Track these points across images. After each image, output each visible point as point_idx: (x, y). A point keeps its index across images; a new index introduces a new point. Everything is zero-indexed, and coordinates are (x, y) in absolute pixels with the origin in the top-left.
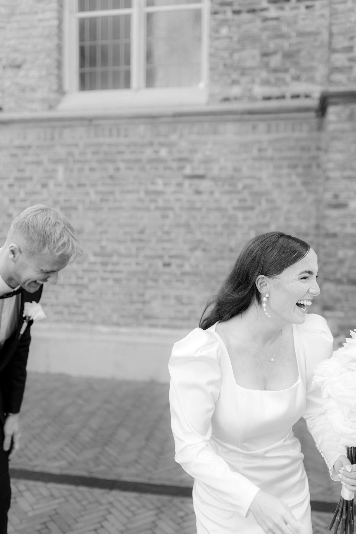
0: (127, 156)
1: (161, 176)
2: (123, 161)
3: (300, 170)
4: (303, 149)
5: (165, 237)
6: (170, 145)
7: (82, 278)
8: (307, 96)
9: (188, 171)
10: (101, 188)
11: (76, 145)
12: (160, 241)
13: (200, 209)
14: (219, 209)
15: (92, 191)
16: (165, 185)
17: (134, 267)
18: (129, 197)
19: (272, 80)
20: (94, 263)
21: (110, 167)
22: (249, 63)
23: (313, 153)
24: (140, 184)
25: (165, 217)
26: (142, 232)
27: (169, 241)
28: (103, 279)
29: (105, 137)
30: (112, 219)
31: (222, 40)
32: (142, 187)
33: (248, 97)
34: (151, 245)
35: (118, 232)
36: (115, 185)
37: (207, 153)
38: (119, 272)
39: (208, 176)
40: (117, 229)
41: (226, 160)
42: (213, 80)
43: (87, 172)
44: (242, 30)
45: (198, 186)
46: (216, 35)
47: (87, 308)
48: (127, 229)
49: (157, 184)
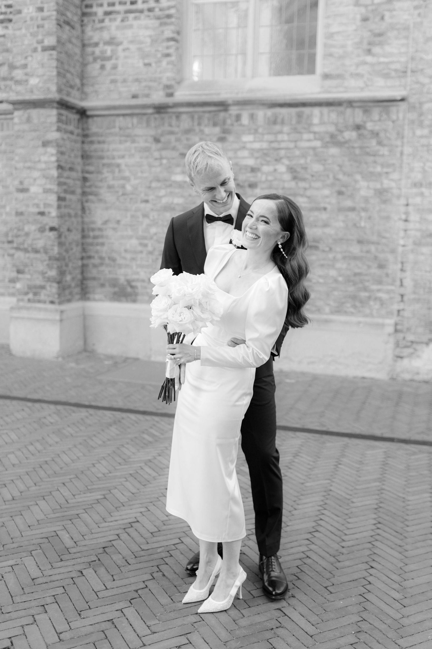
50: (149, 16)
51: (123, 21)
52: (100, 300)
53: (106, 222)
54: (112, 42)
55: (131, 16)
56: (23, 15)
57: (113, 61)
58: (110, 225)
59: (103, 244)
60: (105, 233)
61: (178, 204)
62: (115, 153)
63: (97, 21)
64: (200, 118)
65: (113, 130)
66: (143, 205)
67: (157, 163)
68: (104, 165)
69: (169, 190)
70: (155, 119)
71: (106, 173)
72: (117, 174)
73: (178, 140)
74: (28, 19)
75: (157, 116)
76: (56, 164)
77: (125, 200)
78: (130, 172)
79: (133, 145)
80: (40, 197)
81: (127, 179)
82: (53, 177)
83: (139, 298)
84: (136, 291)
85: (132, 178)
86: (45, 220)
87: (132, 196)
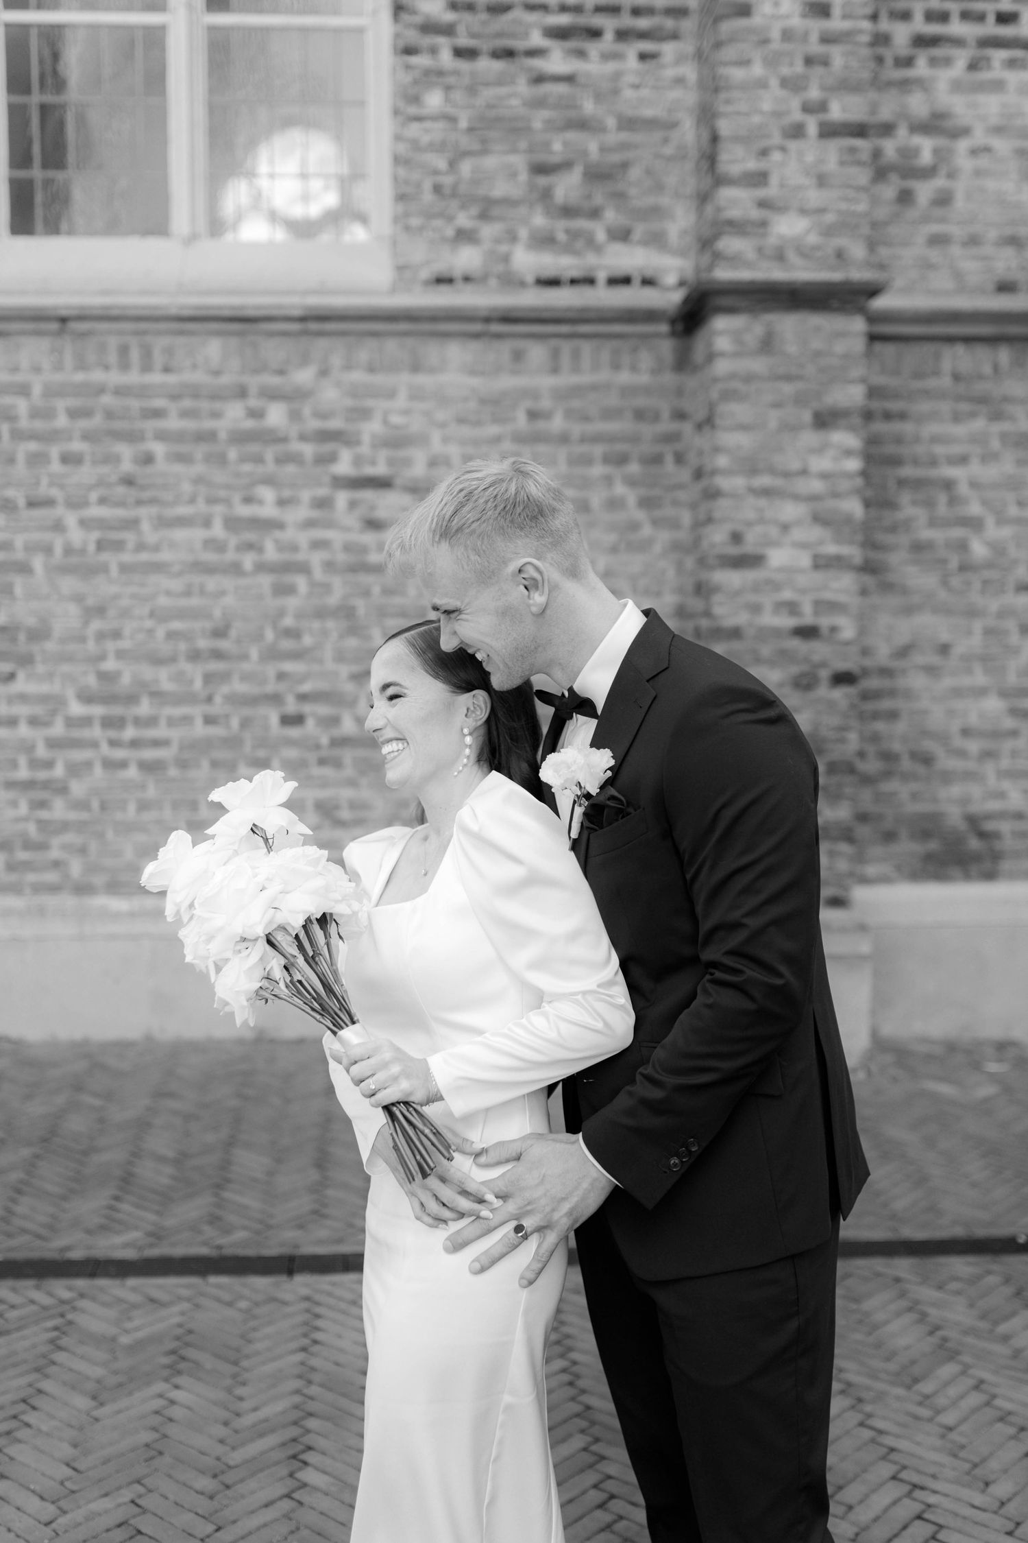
0: (173, 423)
1: (269, 481)
2: (161, 436)
3: (634, 468)
4: (640, 415)
5: (287, 644)
6: (294, 397)
7: (49, 764)
8: (648, 282)
9: (344, 466)
10: (97, 511)
11: (23, 390)
12: (272, 655)
13: (378, 569)
15: (71, 520)
16: (282, 503)
17: (199, 730)
18: (180, 534)
19: (561, 237)
20: (86, 721)
21: (125, 451)
22: (500, 189)
23: (666, 425)
24: (211, 501)
25: (283, 590)
26: (218, 633)
27: (297, 655)
28: (109, 764)
29: (107, 368)
30: (134, 596)
31: (428, 124)
32: (219, 509)
33: (499, 277)
34: (246, 666)
35: (150, 632)
36: (139, 503)
37: (396, 419)
38: (157, 743)
39: (398, 481)
40: (149, 624)
41: (446, 440)
42: (407, 228)
43: (56, 466)
44: (480, 101)
45: (373, 508)
46: (412, 110)
47: (65, 847)
48: (176, 625)
49: (260, 502)
51: (973, 66)
52: (884, 880)
53: (904, 652)
54: (935, 124)
55: (999, 55)
56: (756, 20)
57: (939, 182)
58: (919, 659)
59: (893, 715)
60: (901, 682)
62: (939, 450)
63: (889, 61)
65: (931, 383)
68: (902, 483)
71: (909, 508)
72: (942, 509)
76: (859, 481)
77: (968, 584)
78: (985, 503)
79: (997, 428)
80: (802, 580)
81: (975, 524)
82: (848, 519)
83: (1006, 865)
84: (998, 845)
85: (990, 522)
86: (818, 650)
87: (987, 574)
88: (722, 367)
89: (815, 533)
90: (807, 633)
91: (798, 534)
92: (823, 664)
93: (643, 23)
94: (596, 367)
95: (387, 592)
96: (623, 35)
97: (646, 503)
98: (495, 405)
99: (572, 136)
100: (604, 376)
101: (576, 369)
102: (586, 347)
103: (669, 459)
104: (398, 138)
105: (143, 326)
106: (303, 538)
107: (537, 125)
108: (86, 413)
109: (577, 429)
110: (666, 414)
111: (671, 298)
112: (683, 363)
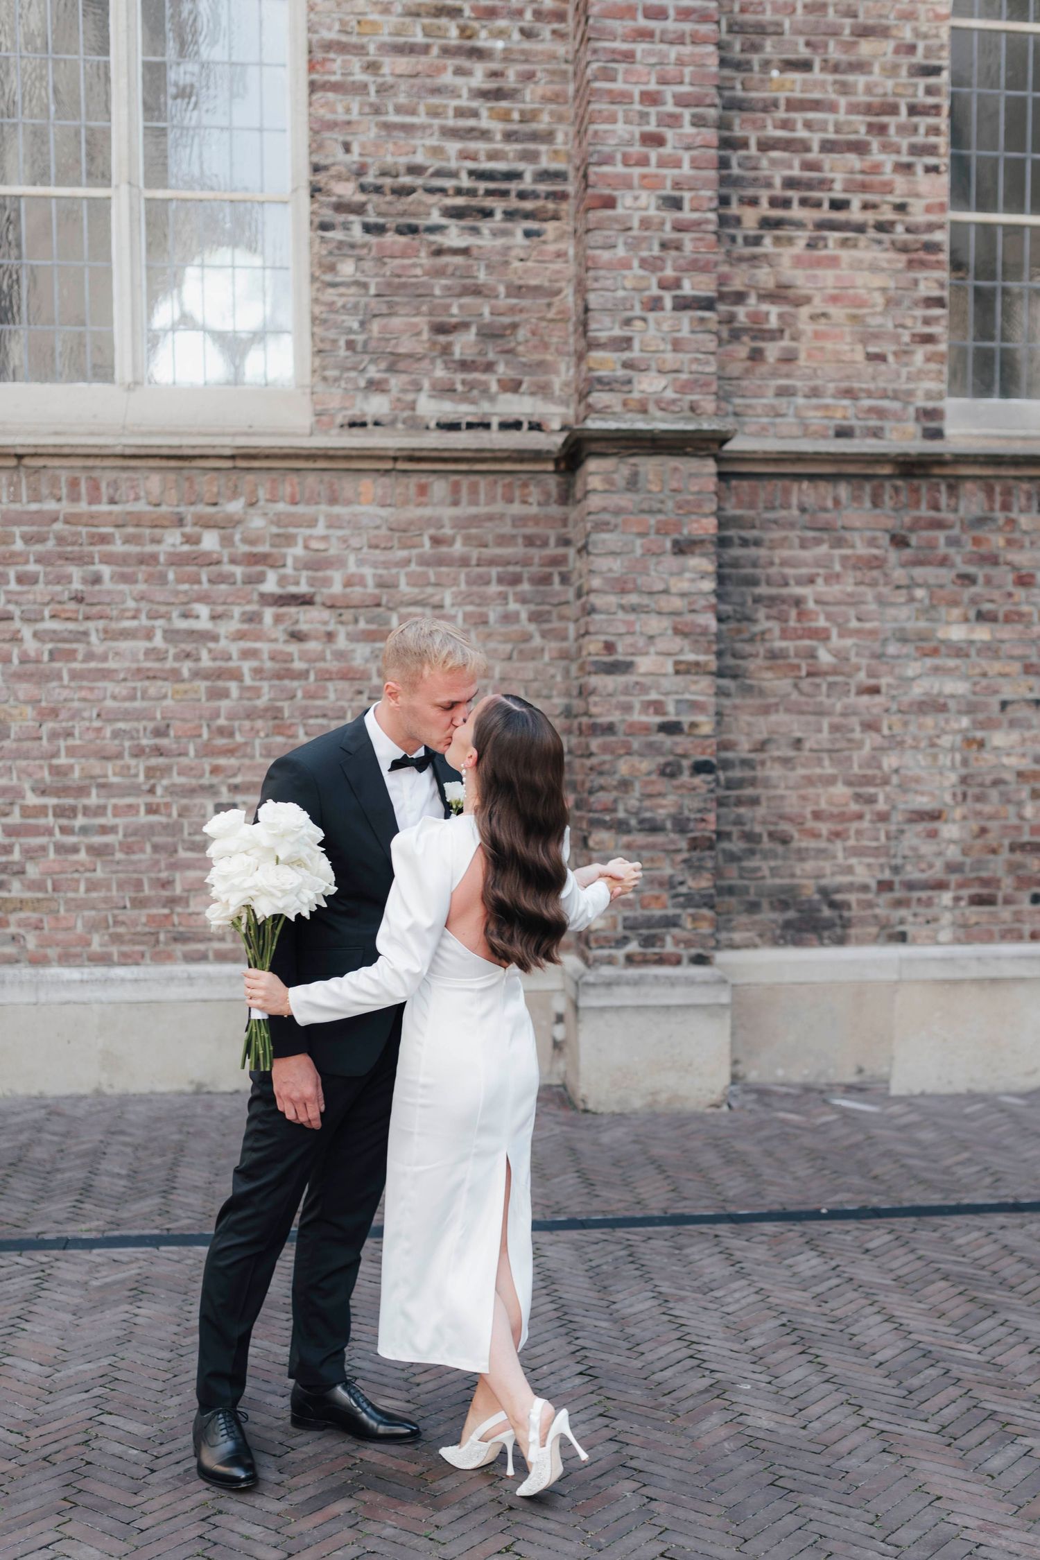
0: (118, 547)
1: (204, 598)
2: (108, 559)
3: (525, 587)
4: (530, 541)
5: (221, 742)
6: (225, 525)
7: (7, 850)
8: (536, 427)
9: (270, 585)
10: (49, 625)
12: (208, 751)
13: (303, 675)
14: (347, 675)
15: (27, 632)
16: (214, 618)
17: (143, 818)
18: (124, 645)
19: (459, 387)
20: (42, 811)
21: (75, 572)
22: (406, 346)
23: (553, 550)
24: (153, 616)
25: (217, 694)
26: (159, 733)
27: (230, 752)
28: (61, 849)
29: (59, 500)
30: (84, 700)
31: (342, 290)
32: (160, 623)
33: (404, 422)
34: (184, 761)
35: (99, 730)
36: (87, 618)
37: (315, 545)
38: (104, 830)
39: (318, 599)
40: (97, 724)
41: (361, 562)
42: (325, 379)
43: (13, 586)
44: (387, 271)
45: (297, 622)
46: (328, 278)
47: (21, 924)
48: (121, 725)
49: (197, 617)
50: (880, 242)
51: (811, 245)
52: (749, 945)
53: (762, 746)
54: (779, 294)
55: (832, 237)
56: (619, 211)
57: (785, 343)
58: (775, 752)
59: (754, 801)
60: (759, 773)
61: (952, 696)
62: (789, 571)
63: (740, 240)
64: (1007, 492)
65: (782, 513)
66: (865, 699)
67: (901, 596)
68: (757, 600)
69: (929, 662)
70: (897, 490)
71: (764, 622)
72: (793, 623)
73: (953, 542)
74: (636, 223)
75: (899, 483)
76: (713, 600)
77: (818, 686)
78: (829, 617)
79: (837, 552)
80: (666, 684)
81: (822, 635)
82: (704, 631)
83: (853, 932)
84: (846, 914)
85: (834, 632)
86: (680, 743)
87: (831, 679)
88: (594, 502)
89: (677, 643)
90: (671, 728)
91: (661, 645)
92: (684, 756)
93: (528, 205)
94: (491, 500)
95: (309, 696)
96: (510, 215)
97: (535, 617)
98: (403, 532)
99: (466, 300)
100: (499, 507)
101: (473, 502)
102: (483, 482)
103: (556, 579)
104: (316, 301)
105: (90, 463)
106: (234, 648)
107: (437, 292)
108: (41, 539)
109: (475, 554)
110: (552, 541)
111: (553, 441)
112: (566, 497)
